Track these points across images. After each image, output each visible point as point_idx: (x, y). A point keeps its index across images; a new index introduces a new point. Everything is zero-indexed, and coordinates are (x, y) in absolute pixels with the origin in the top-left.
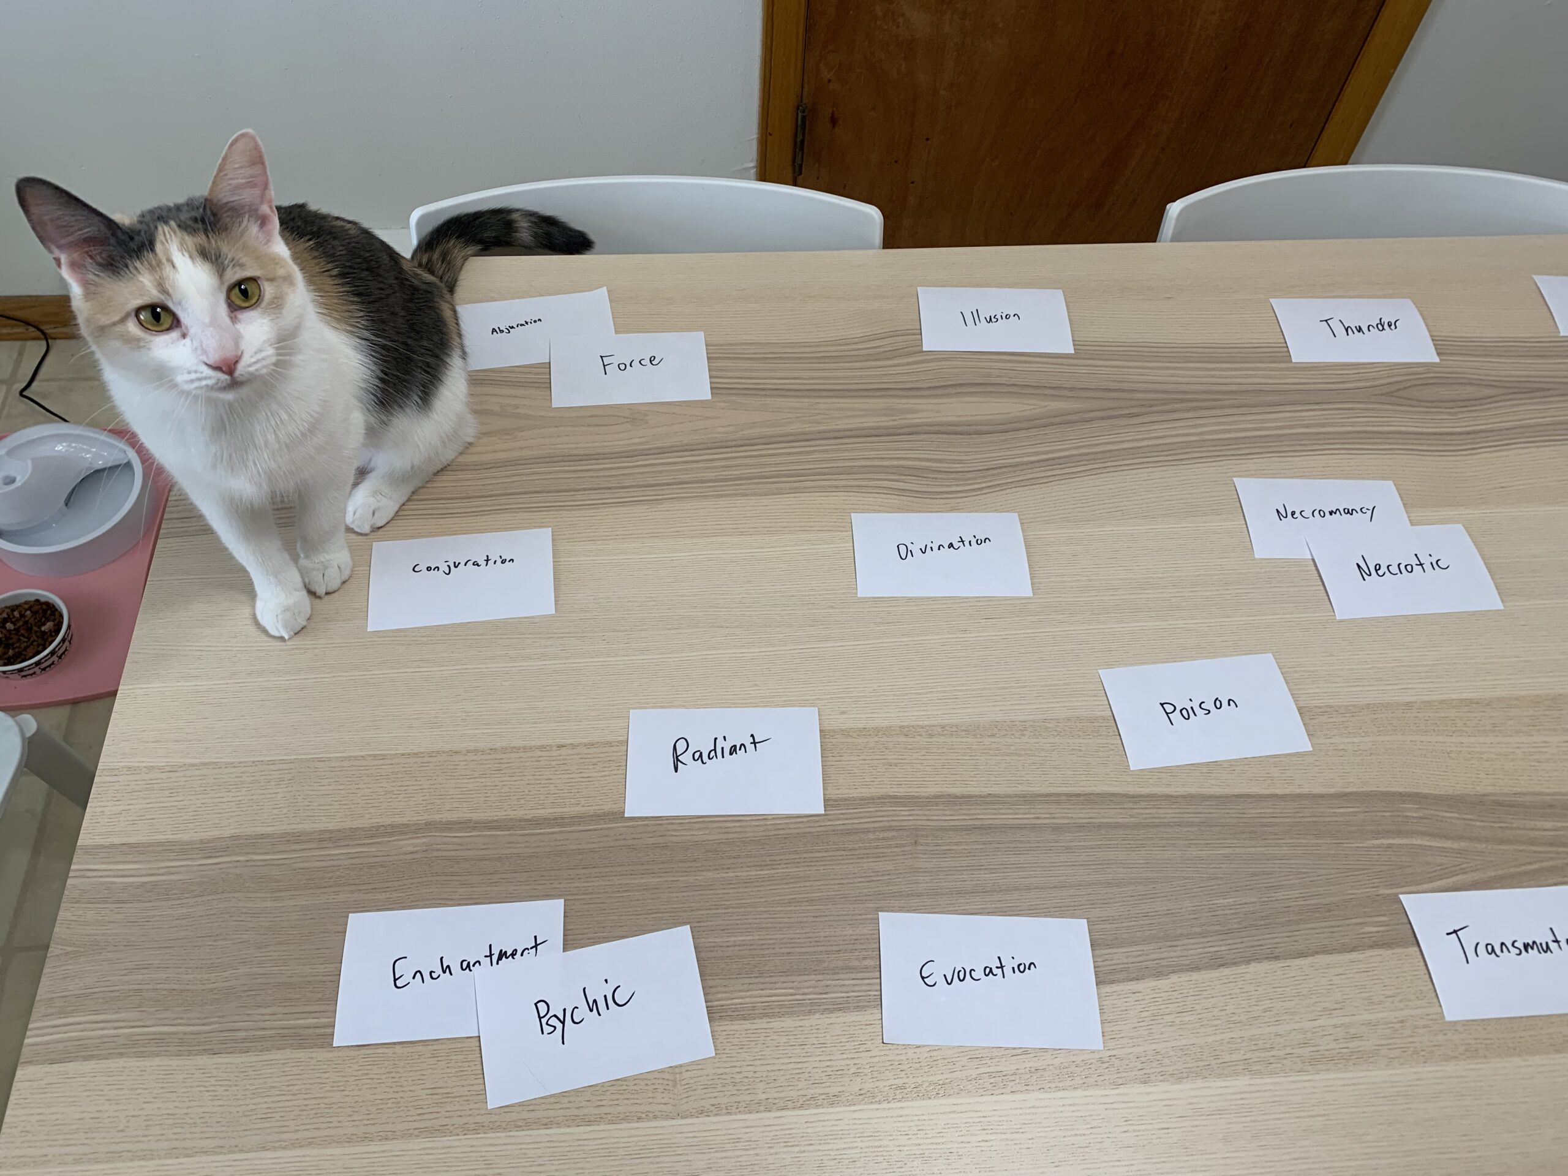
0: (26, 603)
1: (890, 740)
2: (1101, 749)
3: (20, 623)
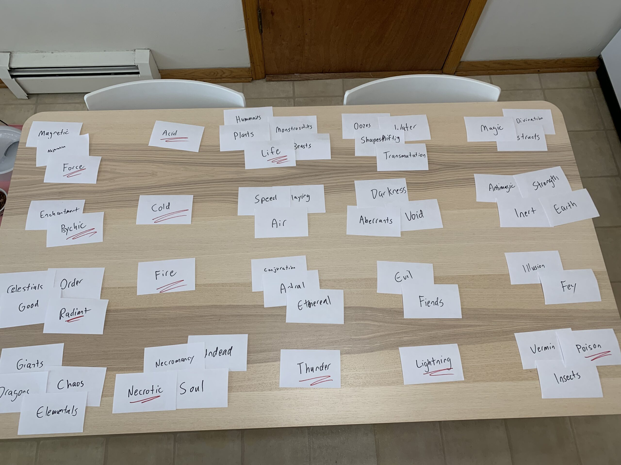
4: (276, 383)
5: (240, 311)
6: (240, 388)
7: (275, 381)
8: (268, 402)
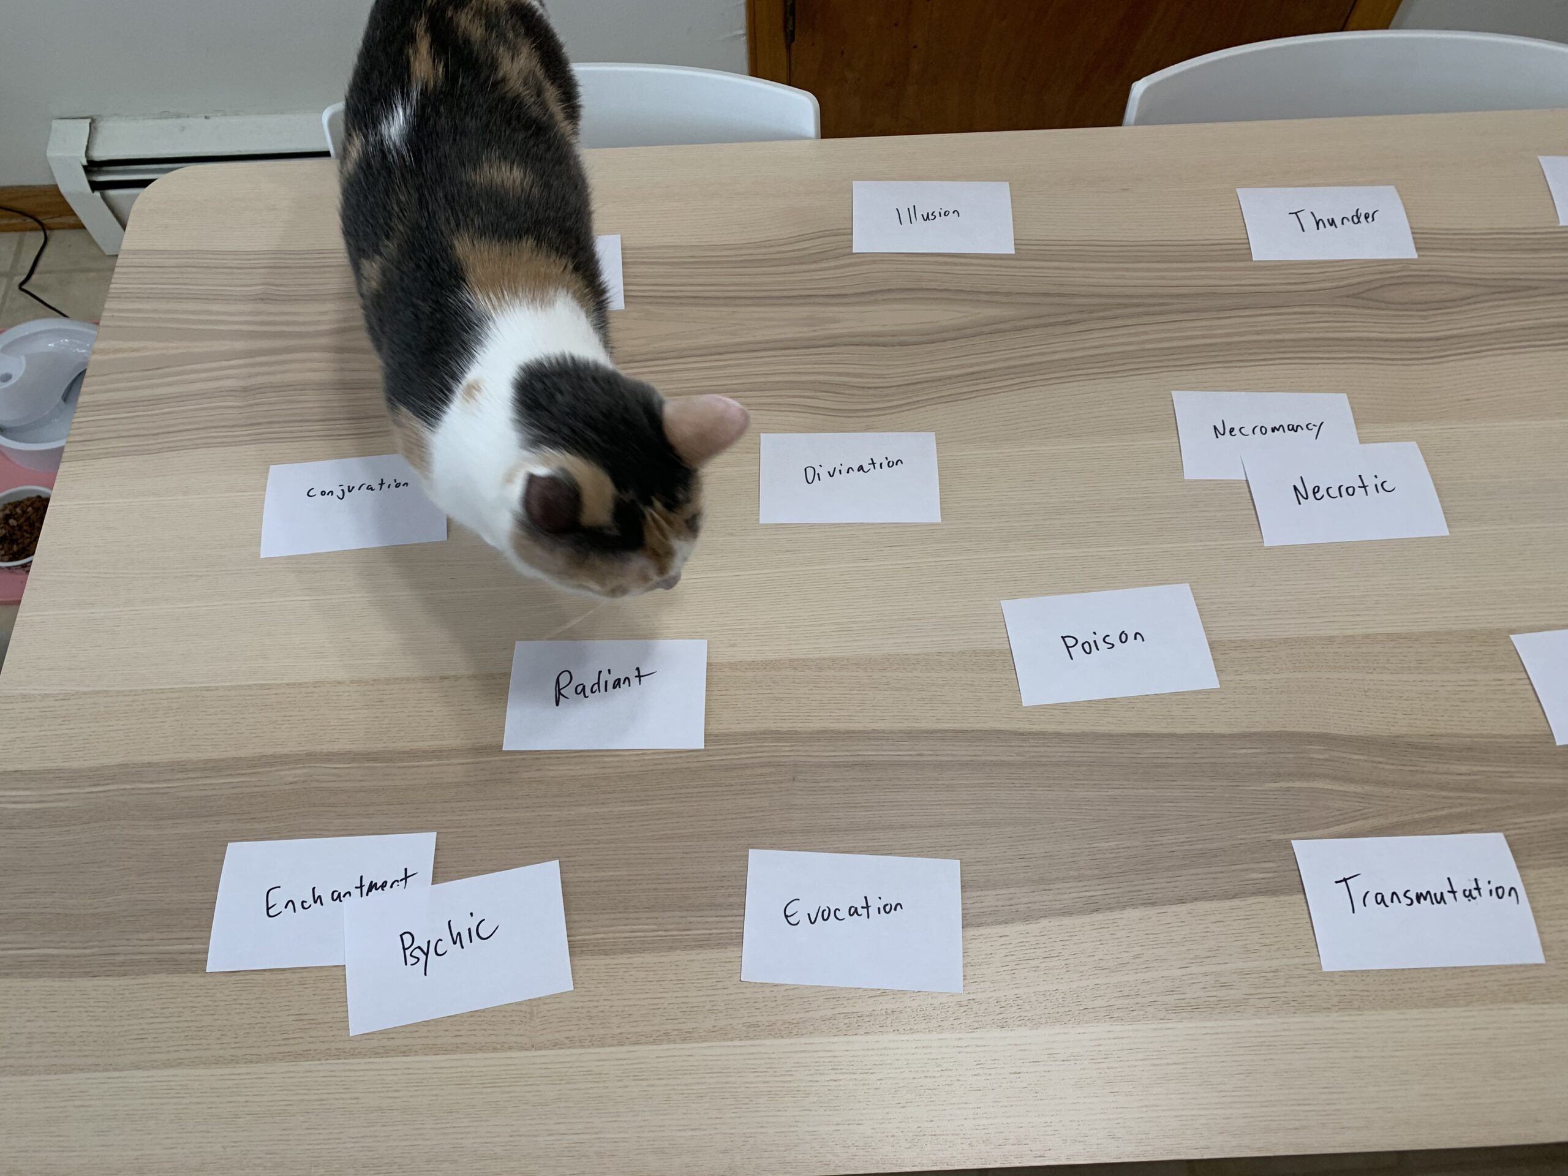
0: (28, 499)
1: (778, 673)
2: (995, 684)
3: (22, 520)
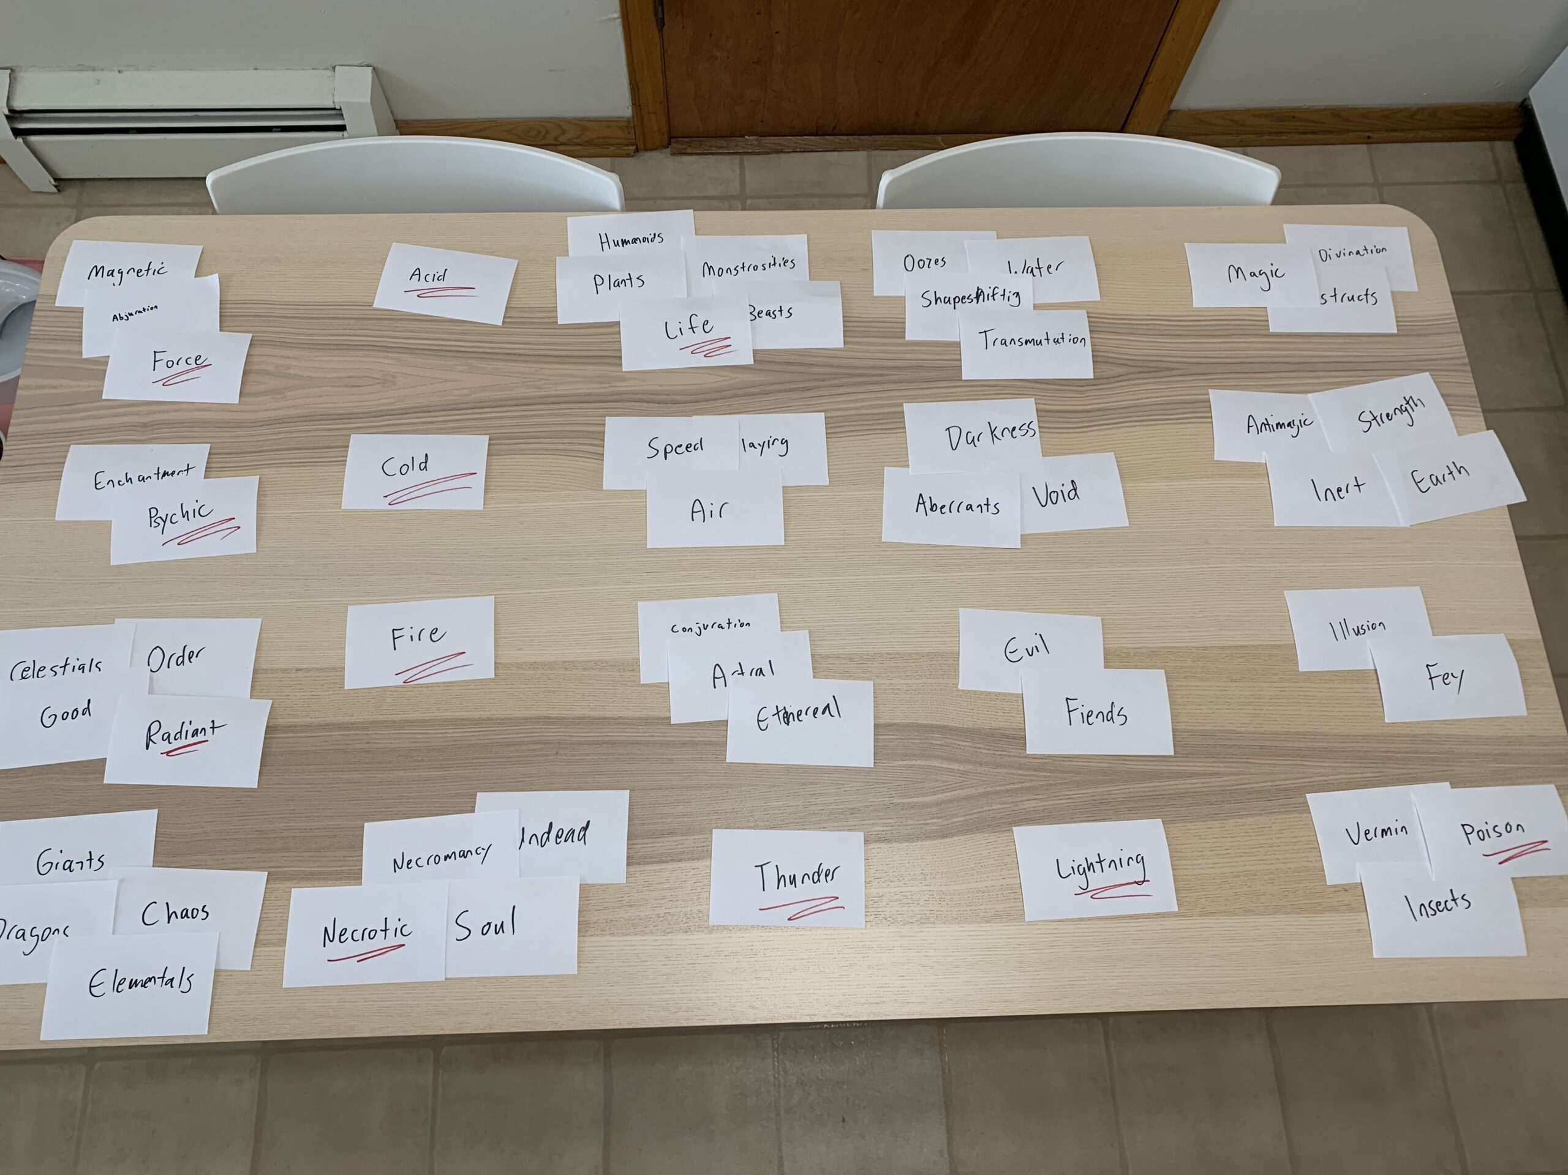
4: (701, 915)
5: (608, 732)
6: (608, 927)
7: (698, 908)
8: (680, 962)
